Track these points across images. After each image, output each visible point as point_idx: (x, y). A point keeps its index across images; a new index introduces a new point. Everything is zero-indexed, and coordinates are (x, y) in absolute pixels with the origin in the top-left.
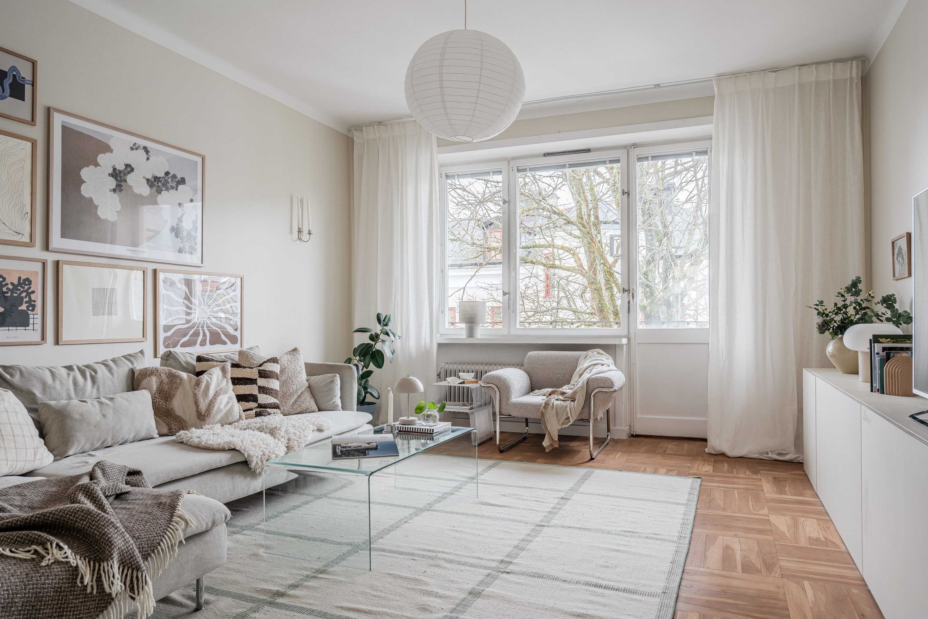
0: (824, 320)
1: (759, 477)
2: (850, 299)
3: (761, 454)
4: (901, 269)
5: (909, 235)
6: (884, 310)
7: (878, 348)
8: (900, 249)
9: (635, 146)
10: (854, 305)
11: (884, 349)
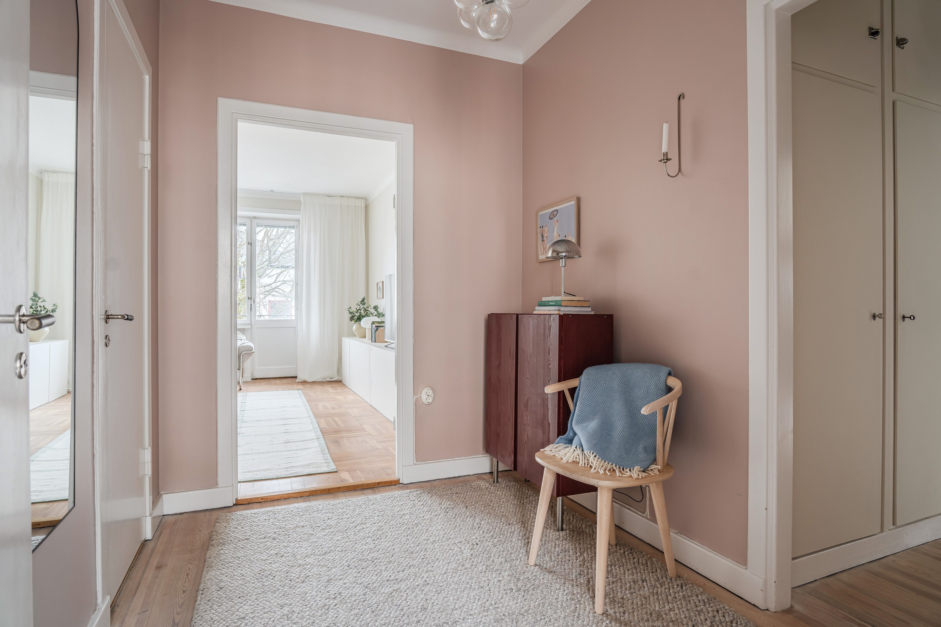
0: (352, 316)
1: (325, 387)
2: (362, 306)
3: (322, 379)
4: (380, 295)
5: (383, 282)
6: (374, 311)
7: (374, 326)
8: (380, 287)
9: (255, 218)
10: (363, 309)
11: (376, 326)
